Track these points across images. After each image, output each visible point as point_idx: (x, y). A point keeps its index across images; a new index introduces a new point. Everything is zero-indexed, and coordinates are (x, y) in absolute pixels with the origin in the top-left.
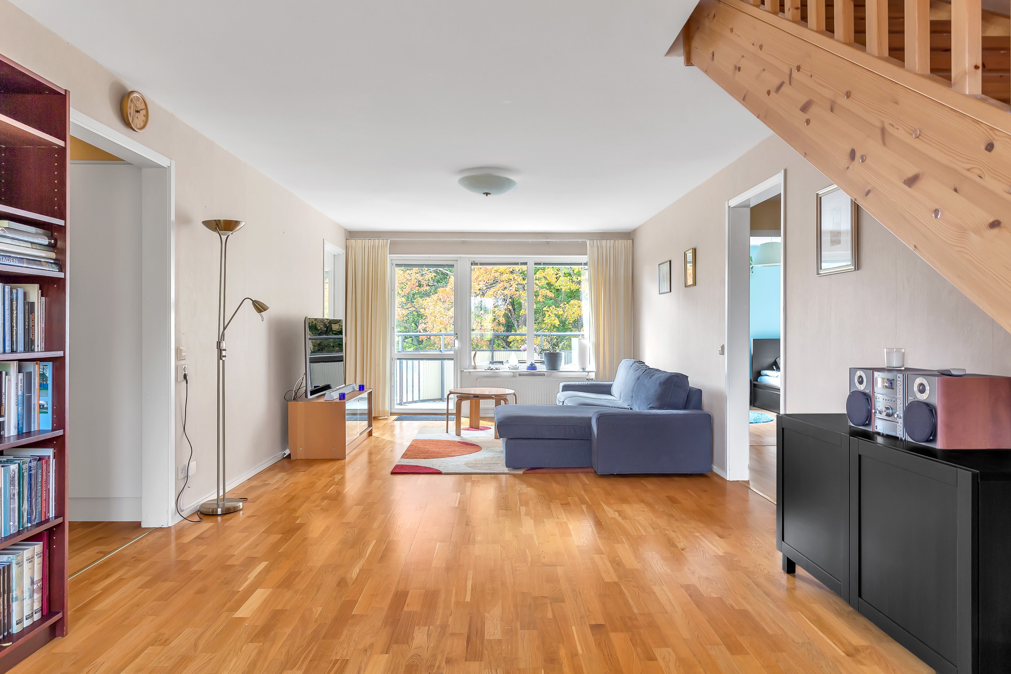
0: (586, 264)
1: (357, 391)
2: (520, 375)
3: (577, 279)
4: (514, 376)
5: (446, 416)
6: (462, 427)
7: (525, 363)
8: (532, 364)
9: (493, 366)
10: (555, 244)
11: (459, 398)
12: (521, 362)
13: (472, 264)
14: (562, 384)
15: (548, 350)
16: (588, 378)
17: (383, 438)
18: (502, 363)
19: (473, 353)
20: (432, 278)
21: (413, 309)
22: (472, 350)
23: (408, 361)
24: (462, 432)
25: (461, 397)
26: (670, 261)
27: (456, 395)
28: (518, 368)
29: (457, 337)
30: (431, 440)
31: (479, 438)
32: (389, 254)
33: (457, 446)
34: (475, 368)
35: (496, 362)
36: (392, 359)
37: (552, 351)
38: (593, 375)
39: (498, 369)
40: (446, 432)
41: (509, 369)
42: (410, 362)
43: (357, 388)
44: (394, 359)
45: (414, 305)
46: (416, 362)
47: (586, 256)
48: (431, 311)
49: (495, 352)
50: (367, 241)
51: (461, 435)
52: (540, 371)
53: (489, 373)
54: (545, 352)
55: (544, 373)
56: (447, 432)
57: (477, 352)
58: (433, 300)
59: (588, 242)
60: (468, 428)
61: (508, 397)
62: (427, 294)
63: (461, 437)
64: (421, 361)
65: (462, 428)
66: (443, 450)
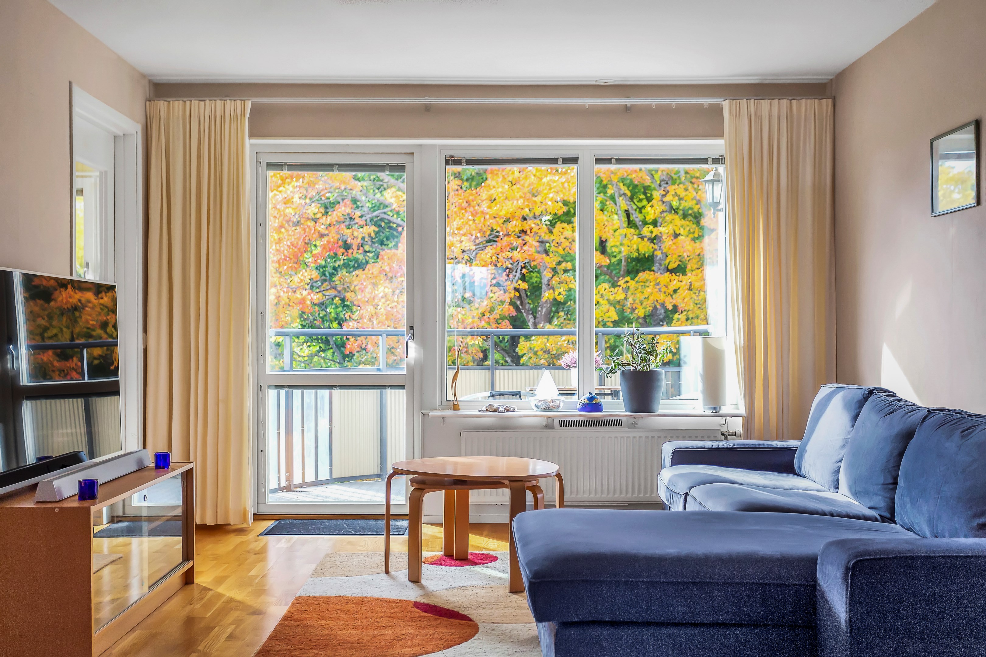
0: (718, 161)
1: (151, 469)
2: (563, 424)
3: (652, 232)
4: (549, 426)
5: (383, 522)
6: (425, 554)
7: (572, 394)
8: (591, 399)
9: (497, 403)
10: (646, 110)
11: (416, 486)
12: (567, 393)
13: (447, 162)
14: (668, 448)
15: (629, 364)
16: (724, 430)
17: (221, 590)
18: (517, 394)
19: (450, 374)
20: (369, 235)
21: (332, 293)
22: (449, 368)
23: (305, 391)
24: (426, 569)
25: (423, 482)
26: (978, 124)
27: (411, 476)
28: (556, 408)
29: (413, 335)
30: (344, 598)
31: (469, 592)
32: (252, 135)
33: (412, 619)
34: (455, 407)
35: (503, 394)
36: (259, 387)
37: (639, 367)
38: (737, 425)
39: (512, 409)
40: (384, 570)
41: (536, 409)
42: (309, 394)
43: (151, 462)
44: (264, 387)
45: (333, 286)
46: (324, 393)
47: (720, 142)
48: (368, 296)
49: (497, 371)
50: (195, 103)
51: (423, 582)
52: (611, 415)
53: (490, 419)
54: (623, 369)
55: (620, 418)
56: (387, 572)
57: (460, 371)
58: (372, 273)
59: (726, 105)
60: (441, 559)
61: (542, 483)
62: (360, 265)
63: (423, 587)
64: (336, 392)
65: (426, 558)
66: (371, 632)
